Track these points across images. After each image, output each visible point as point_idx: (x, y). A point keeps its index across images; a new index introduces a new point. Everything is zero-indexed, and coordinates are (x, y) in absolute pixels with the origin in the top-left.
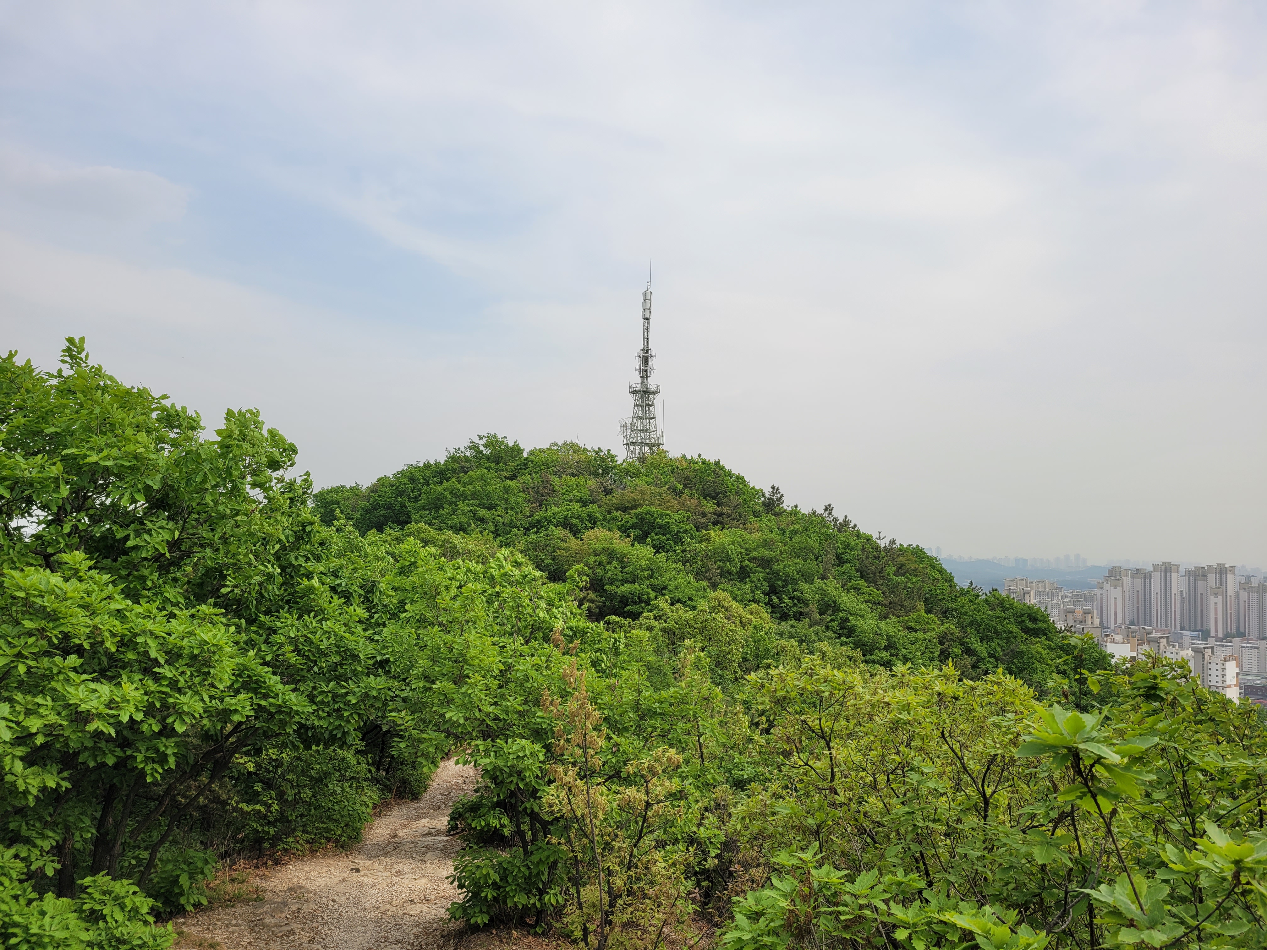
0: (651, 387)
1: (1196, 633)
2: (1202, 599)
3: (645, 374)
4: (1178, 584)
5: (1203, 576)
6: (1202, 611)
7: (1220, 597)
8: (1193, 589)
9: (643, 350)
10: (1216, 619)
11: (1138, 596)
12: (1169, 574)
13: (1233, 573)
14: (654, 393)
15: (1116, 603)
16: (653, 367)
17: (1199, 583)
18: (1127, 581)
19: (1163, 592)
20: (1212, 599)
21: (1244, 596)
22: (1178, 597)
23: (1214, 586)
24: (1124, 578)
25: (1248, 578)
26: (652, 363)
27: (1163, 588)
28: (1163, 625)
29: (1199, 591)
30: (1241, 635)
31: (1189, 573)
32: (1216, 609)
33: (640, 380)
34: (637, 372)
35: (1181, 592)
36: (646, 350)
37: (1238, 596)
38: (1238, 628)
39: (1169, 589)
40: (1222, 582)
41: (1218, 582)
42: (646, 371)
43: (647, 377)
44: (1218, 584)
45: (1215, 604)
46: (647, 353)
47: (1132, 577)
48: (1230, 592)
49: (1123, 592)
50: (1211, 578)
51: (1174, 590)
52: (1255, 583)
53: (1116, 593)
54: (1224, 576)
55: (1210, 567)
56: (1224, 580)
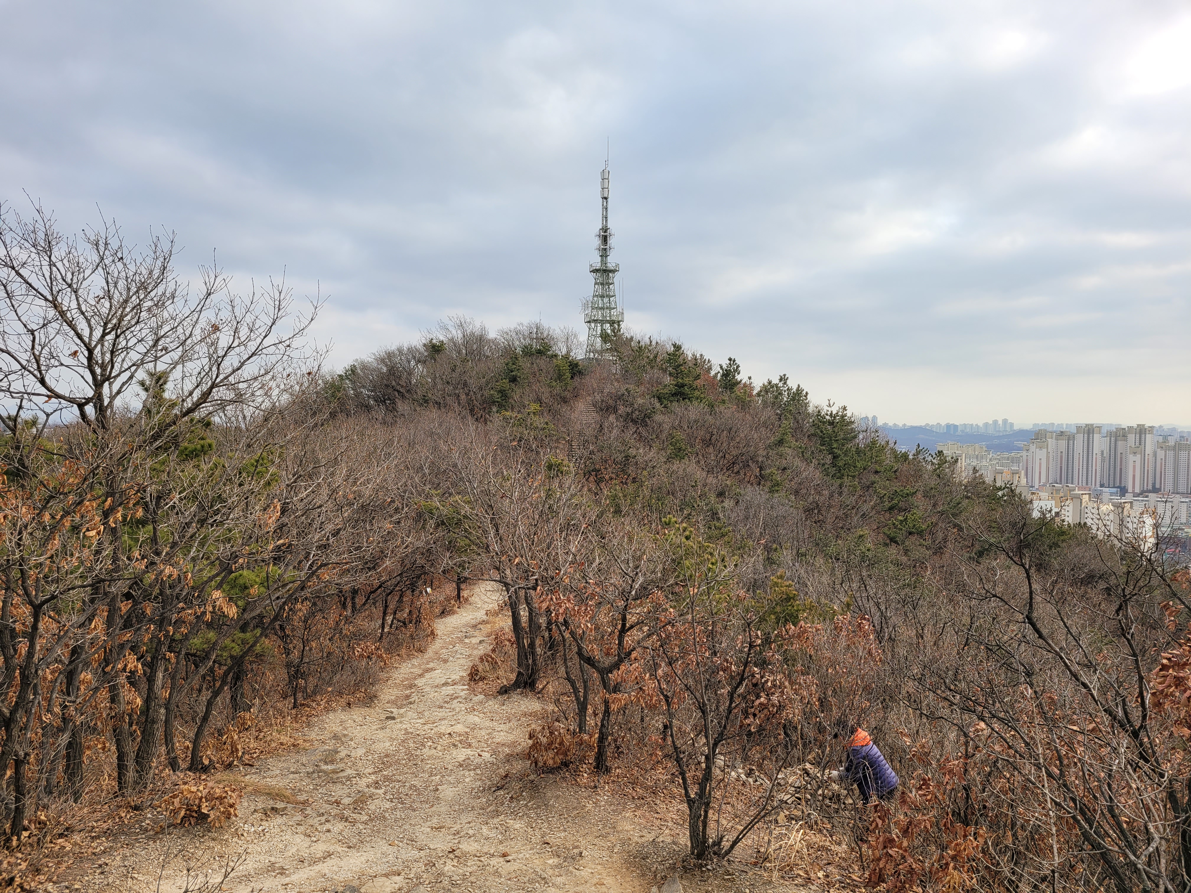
0: (611, 266)
1: (1115, 489)
2: (1121, 458)
3: (604, 253)
4: (1100, 444)
5: (1124, 436)
6: (1121, 469)
7: (1139, 456)
8: (1114, 449)
9: (602, 229)
10: (1134, 476)
11: (1061, 457)
12: (1091, 435)
13: (1152, 433)
14: (613, 271)
15: (1040, 464)
16: (612, 246)
17: (1120, 443)
18: (1051, 442)
19: (1085, 452)
20: (1131, 458)
21: (1161, 454)
22: (1099, 457)
23: (1133, 446)
24: (1049, 440)
25: (1165, 438)
26: (611, 241)
27: (1085, 449)
28: (1084, 482)
29: (1119, 451)
30: (1155, 490)
31: (1110, 434)
32: (1134, 467)
33: (599, 259)
34: (597, 252)
35: (1102, 452)
36: (605, 229)
37: (1155, 454)
38: (1154, 484)
39: (1091, 449)
40: (1141, 442)
41: (1138, 440)
42: (605, 249)
43: (606, 256)
44: (1137, 444)
45: (1133, 464)
46: (606, 232)
47: (1057, 439)
48: (1149, 450)
49: (1048, 453)
50: (1131, 438)
51: (1096, 450)
52: (1171, 443)
53: (1041, 454)
54: (1143, 436)
55: (1130, 428)
56: (1143, 440)
